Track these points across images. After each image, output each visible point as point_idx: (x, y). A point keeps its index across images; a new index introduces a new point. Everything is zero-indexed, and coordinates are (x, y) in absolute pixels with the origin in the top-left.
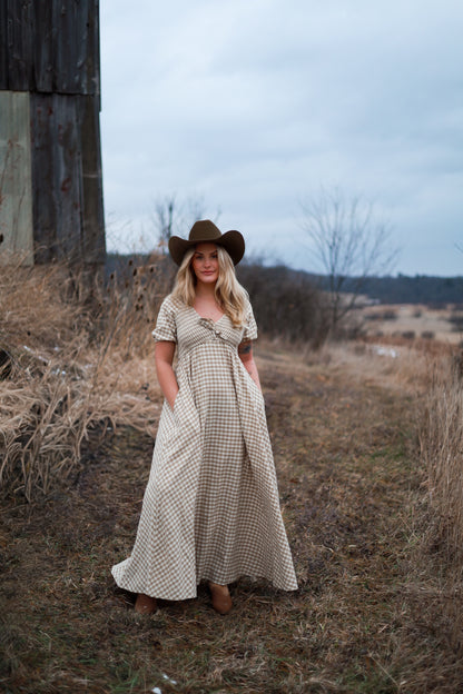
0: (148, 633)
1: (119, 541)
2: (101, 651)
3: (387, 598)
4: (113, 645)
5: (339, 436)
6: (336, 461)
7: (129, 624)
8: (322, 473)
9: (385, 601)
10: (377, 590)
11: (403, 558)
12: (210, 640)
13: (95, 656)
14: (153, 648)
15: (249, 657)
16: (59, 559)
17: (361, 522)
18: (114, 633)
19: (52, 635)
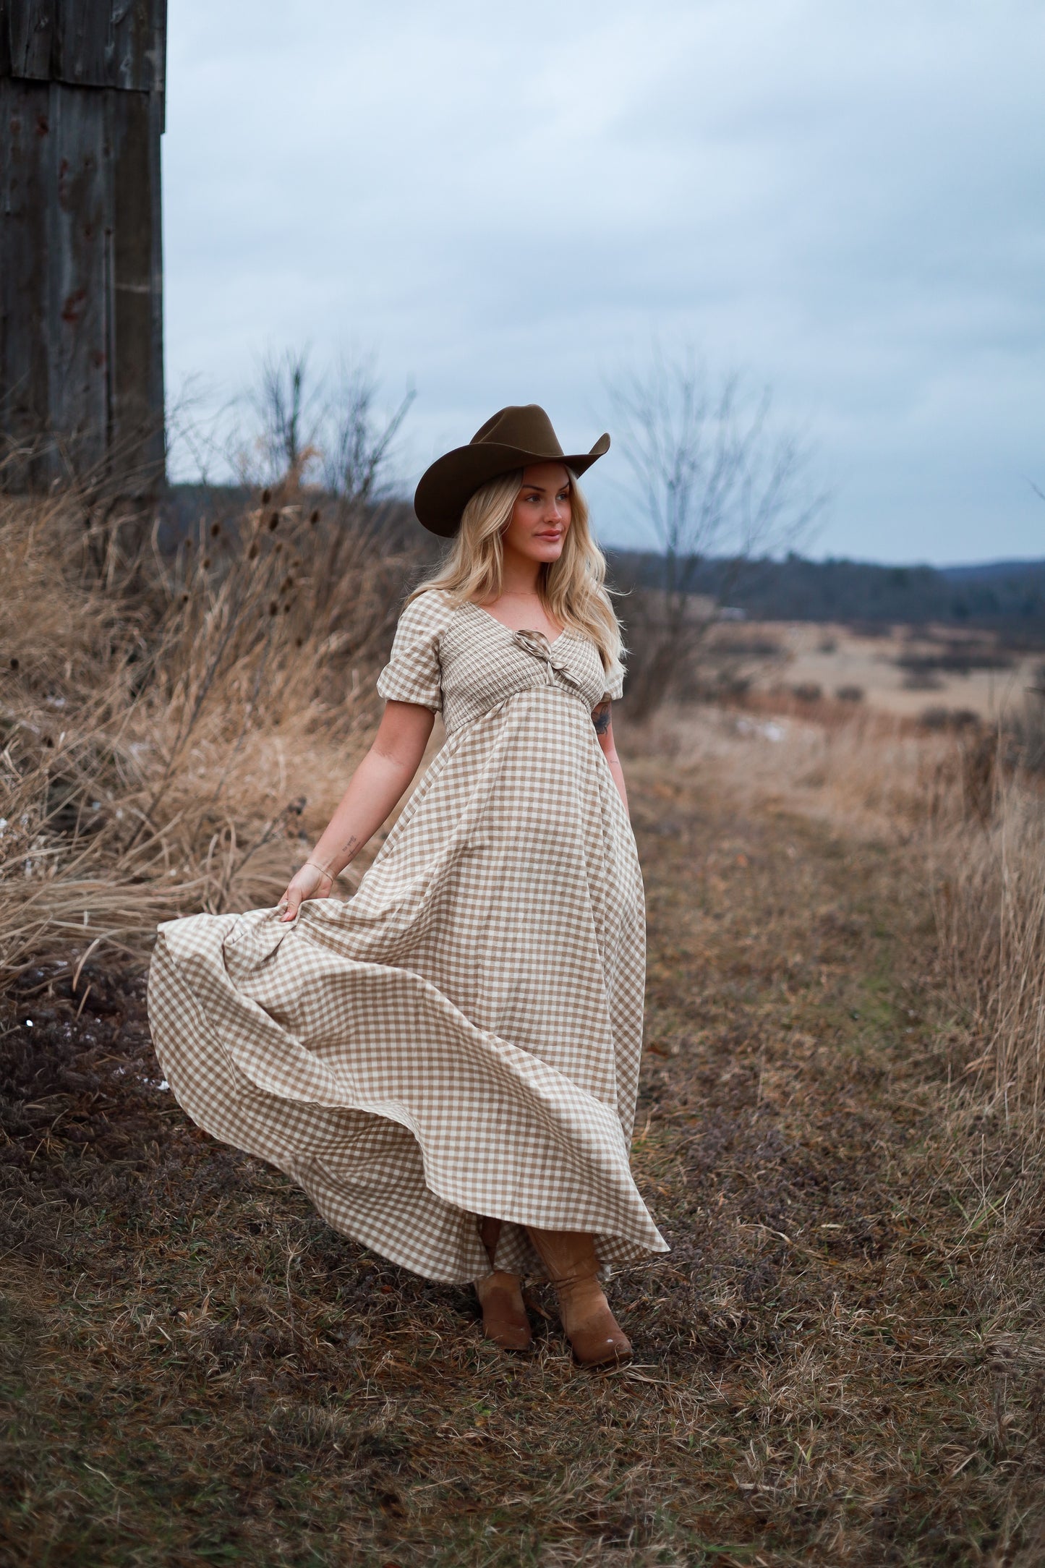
0: (367, 1471)
1: (262, 1207)
2: (250, 1522)
3: (948, 1372)
4: (280, 1506)
5: (737, 935)
6: (749, 1000)
7: (316, 1441)
8: (722, 1030)
9: (941, 1378)
10: (917, 1348)
11: (960, 1260)
12: (528, 1488)
13: (233, 1536)
14: (383, 1512)
15: (640, 1542)
16: (113, 1252)
17: (838, 1160)
18: (277, 1470)
19: (119, 1476)
